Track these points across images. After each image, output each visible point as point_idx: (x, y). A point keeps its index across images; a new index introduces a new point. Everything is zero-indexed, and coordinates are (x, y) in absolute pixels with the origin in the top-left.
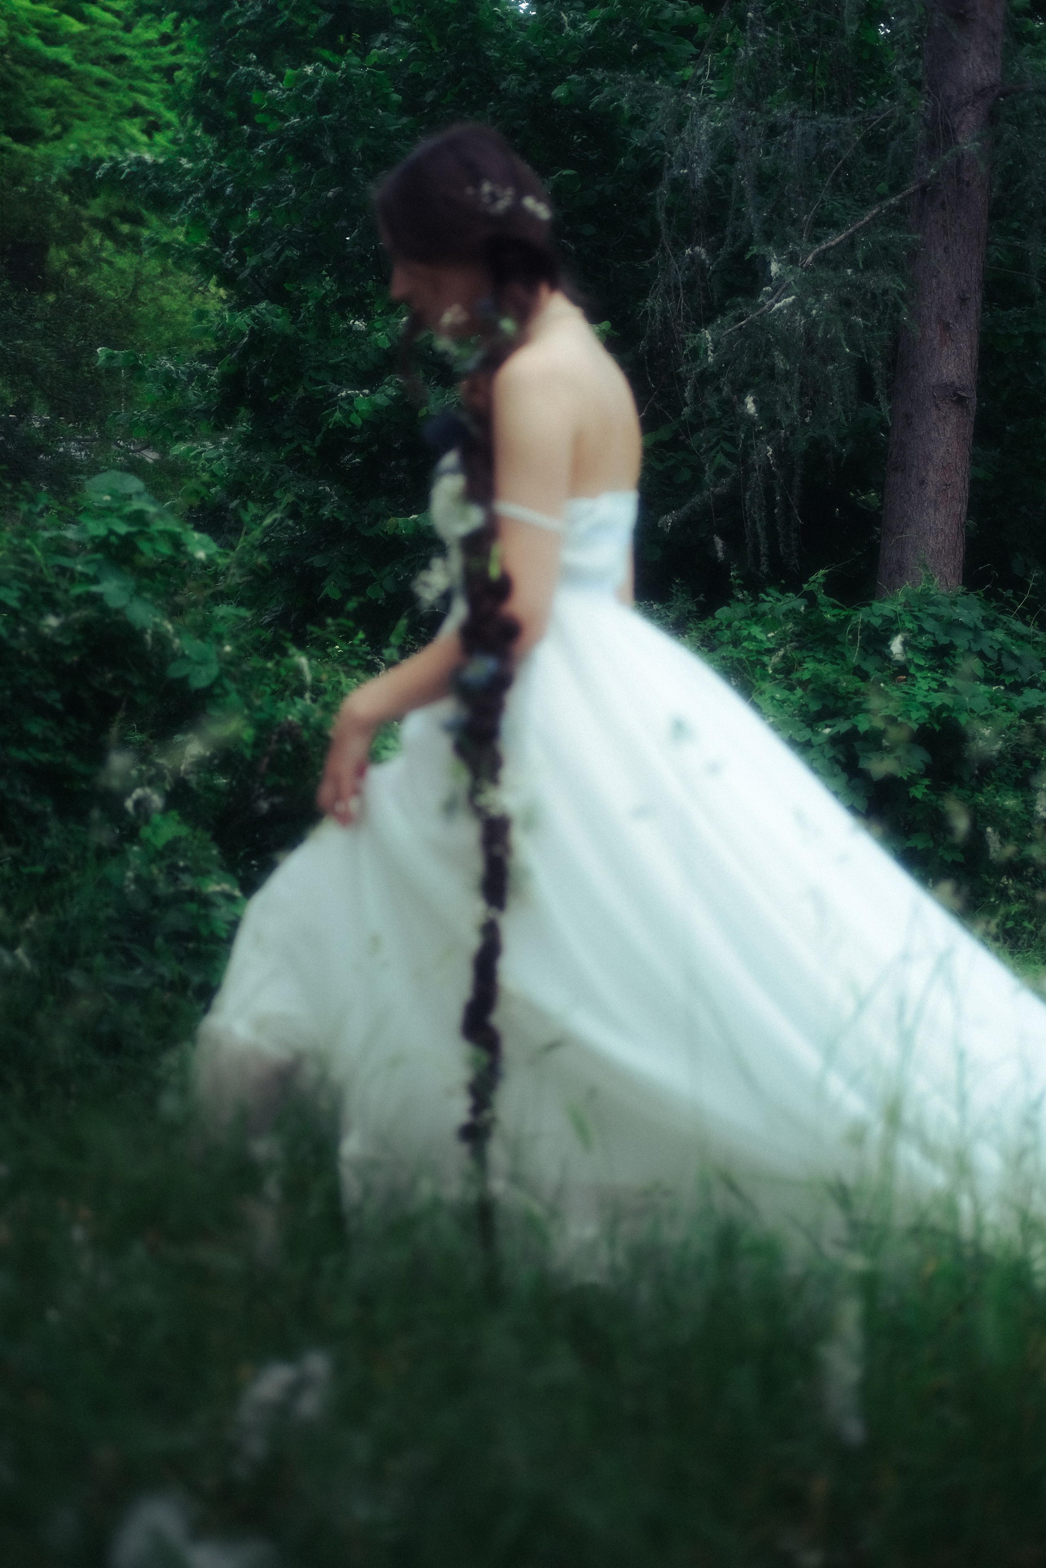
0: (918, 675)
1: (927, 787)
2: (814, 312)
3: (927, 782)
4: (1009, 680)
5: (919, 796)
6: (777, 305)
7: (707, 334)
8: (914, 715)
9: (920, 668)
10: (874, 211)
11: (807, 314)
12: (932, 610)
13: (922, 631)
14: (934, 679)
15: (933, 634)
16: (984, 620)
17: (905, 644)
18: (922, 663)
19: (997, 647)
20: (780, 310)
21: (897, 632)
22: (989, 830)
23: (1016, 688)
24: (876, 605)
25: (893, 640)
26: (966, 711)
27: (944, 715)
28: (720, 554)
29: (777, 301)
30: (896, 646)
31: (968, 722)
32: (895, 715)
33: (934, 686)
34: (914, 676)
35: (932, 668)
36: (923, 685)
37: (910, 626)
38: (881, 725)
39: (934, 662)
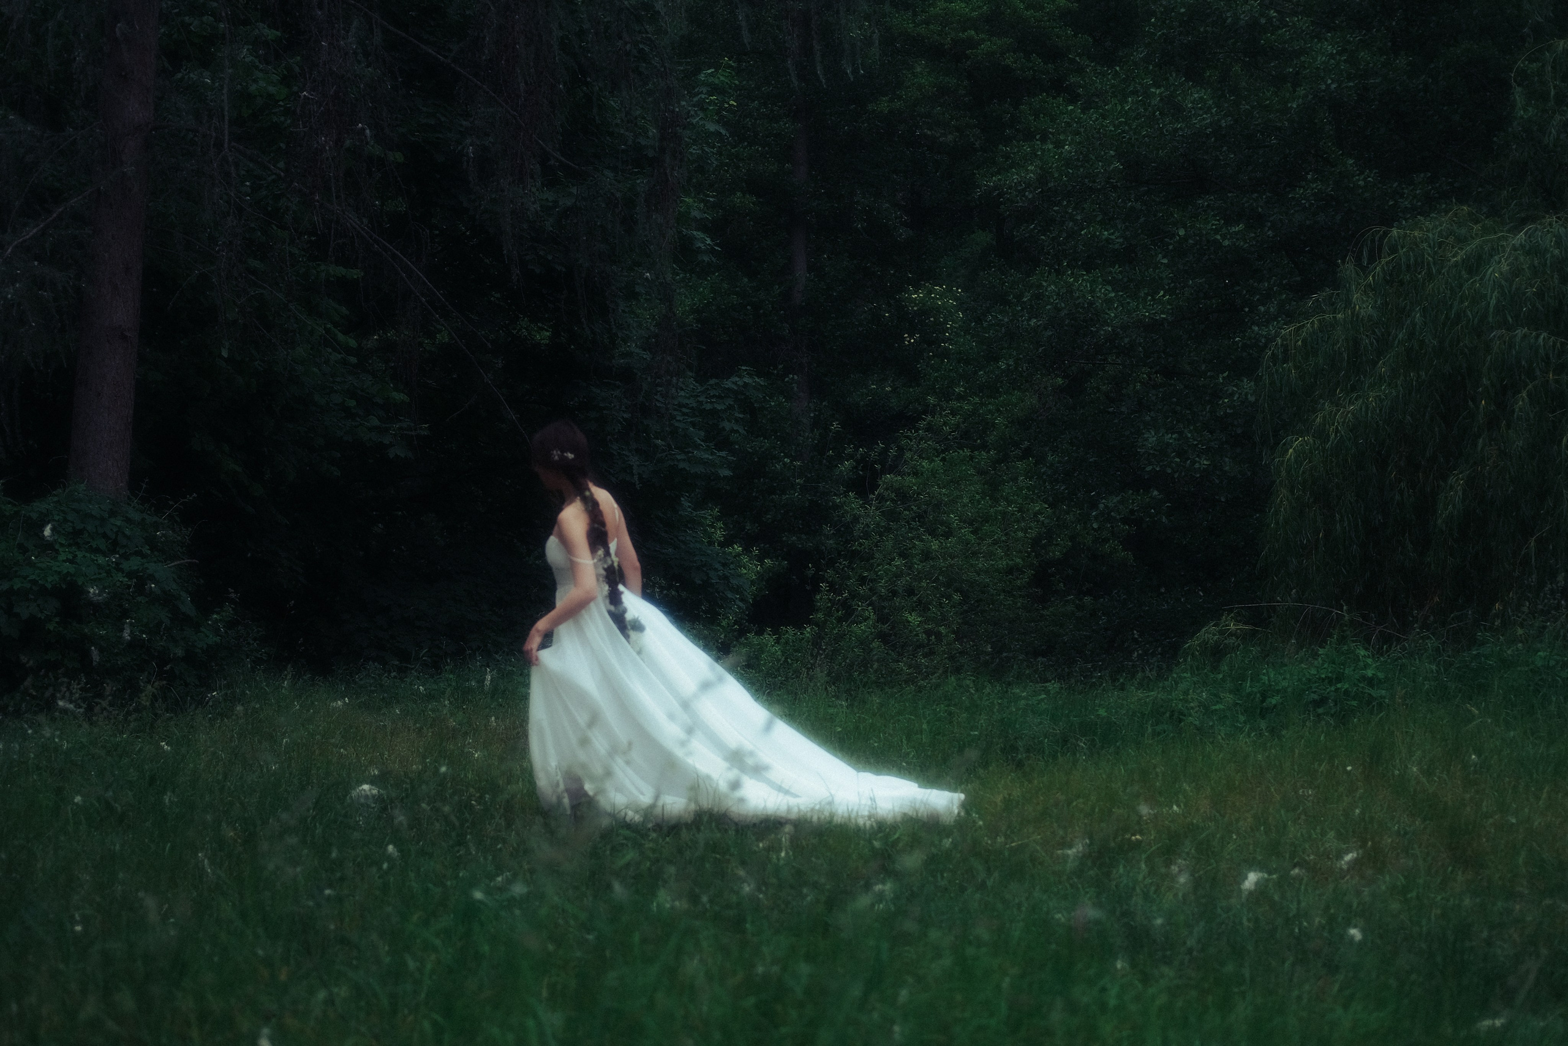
0: (60, 550)
1: (57, 623)
2: (9, 296)
3: (57, 619)
4: (122, 551)
5: (51, 628)
8: (50, 579)
9: (62, 545)
10: (60, 210)
12: (75, 506)
13: (66, 520)
14: (70, 552)
15: (72, 522)
16: (110, 511)
17: (52, 530)
18: (64, 542)
19: (115, 530)
21: (48, 523)
22: (93, 648)
23: (125, 557)
24: (36, 504)
25: (46, 527)
26: (83, 575)
27: (69, 579)
30: (47, 532)
31: (83, 583)
32: (37, 579)
33: (70, 557)
34: (57, 551)
35: (70, 545)
36: (62, 557)
37: (57, 518)
38: (28, 586)
39: (71, 541)
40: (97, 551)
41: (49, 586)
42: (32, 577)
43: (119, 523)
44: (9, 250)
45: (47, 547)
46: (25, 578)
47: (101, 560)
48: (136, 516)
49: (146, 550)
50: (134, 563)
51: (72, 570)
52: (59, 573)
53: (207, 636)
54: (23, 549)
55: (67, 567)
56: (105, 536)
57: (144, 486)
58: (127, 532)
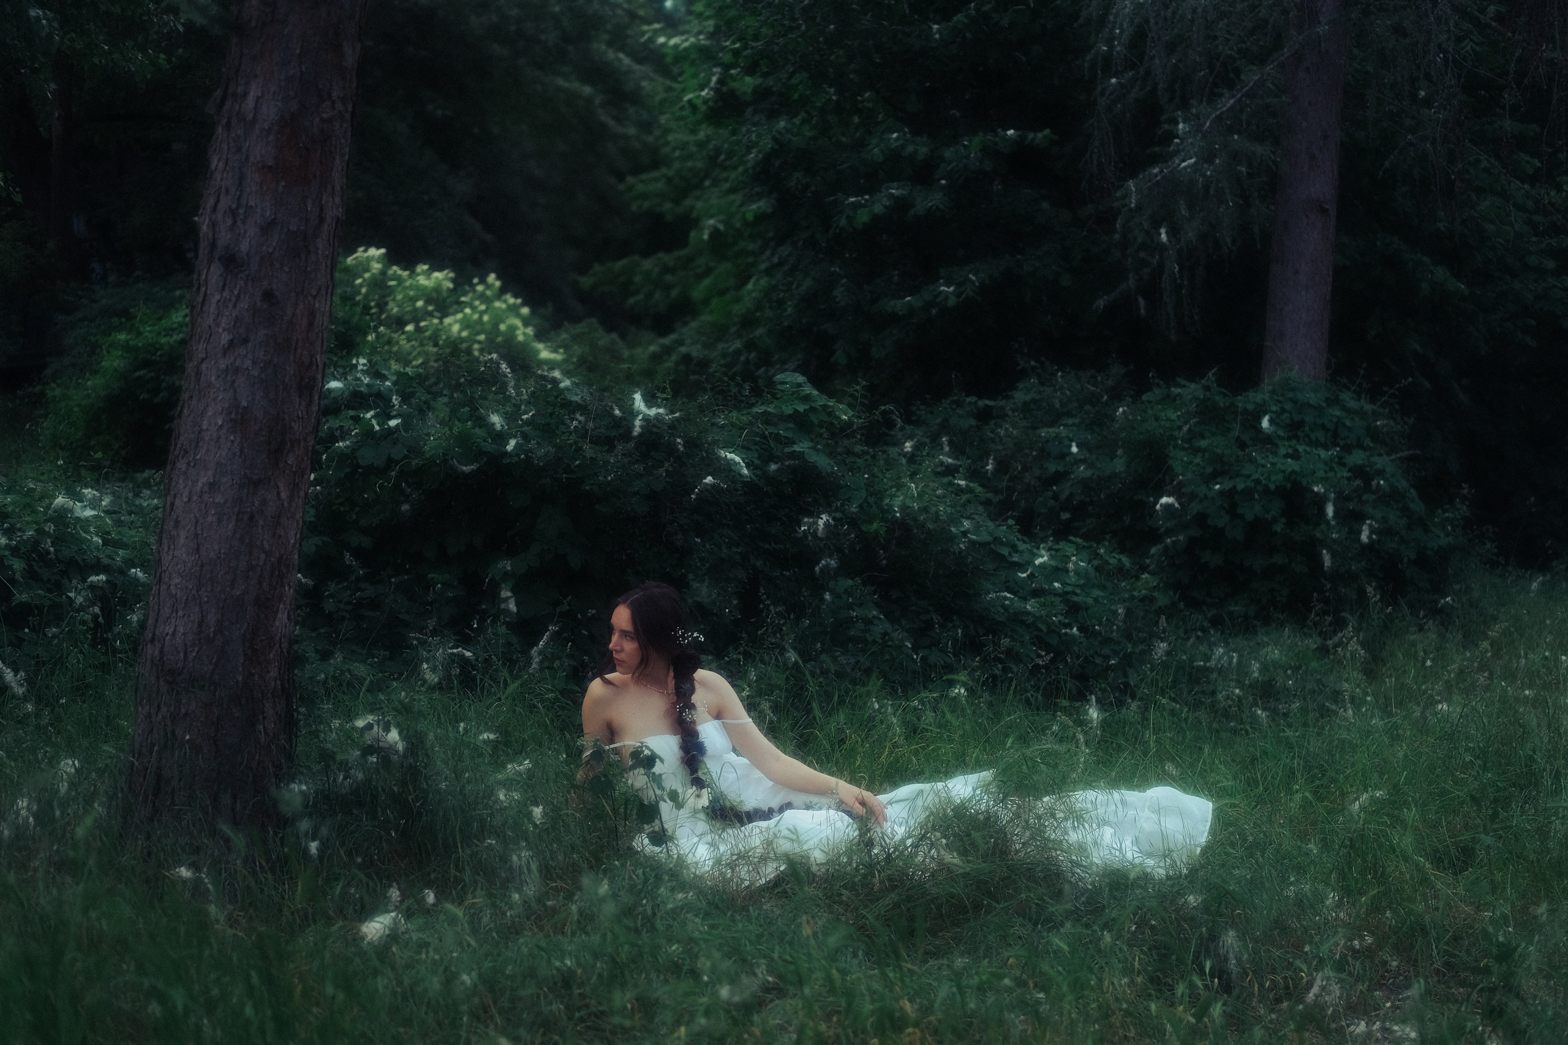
0: (1281, 443)
1: (1284, 524)
2: (1209, 173)
3: (1284, 521)
4: (1342, 443)
5: (1279, 530)
6: (1184, 164)
7: (1131, 185)
8: (1274, 478)
9: (1281, 438)
11: (1204, 175)
12: (1290, 395)
13: (1283, 411)
14: (1291, 446)
15: (1290, 413)
16: (1327, 400)
17: (1271, 421)
18: (1282, 435)
19: (1334, 420)
20: (1185, 168)
21: (1265, 414)
22: (1324, 552)
23: (1347, 449)
24: (1251, 394)
25: (1263, 419)
27: (1293, 478)
28: (1143, 311)
29: (1184, 161)
30: (1265, 423)
31: (1307, 481)
32: (1261, 478)
33: (1290, 451)
34: (1276, 445)
35: (1289, 439)
36: (1282, 451)
37: (1274, 408)
38: (1252, 485)
39: (1290, 434)
40: (1317, 444)
41: (1272, 487)
42: (1256, 476)
43: (1338, 413)
44: (1208, 124)
45: (1266, 441)
46: (1248, 476)
47: (1323, 454)
48: (1353, 404)
49: (1368, 442)
50: (1357, 458)
51: (1297, 468)
52: (1284, 472)
53: (1438, 536)
54: (1242, 446)
55: (1291, 464)
56: (1323, 427)
57: (1362, 372)
58: (1348, 423)
